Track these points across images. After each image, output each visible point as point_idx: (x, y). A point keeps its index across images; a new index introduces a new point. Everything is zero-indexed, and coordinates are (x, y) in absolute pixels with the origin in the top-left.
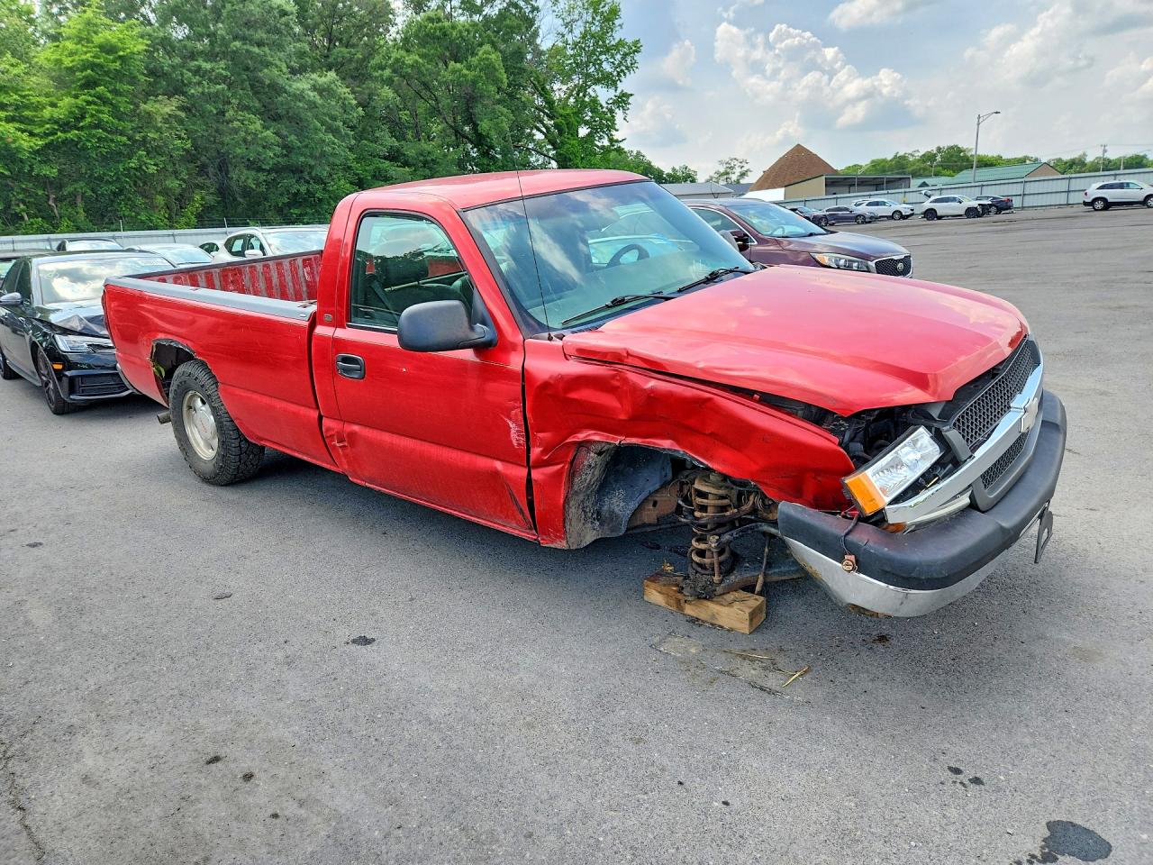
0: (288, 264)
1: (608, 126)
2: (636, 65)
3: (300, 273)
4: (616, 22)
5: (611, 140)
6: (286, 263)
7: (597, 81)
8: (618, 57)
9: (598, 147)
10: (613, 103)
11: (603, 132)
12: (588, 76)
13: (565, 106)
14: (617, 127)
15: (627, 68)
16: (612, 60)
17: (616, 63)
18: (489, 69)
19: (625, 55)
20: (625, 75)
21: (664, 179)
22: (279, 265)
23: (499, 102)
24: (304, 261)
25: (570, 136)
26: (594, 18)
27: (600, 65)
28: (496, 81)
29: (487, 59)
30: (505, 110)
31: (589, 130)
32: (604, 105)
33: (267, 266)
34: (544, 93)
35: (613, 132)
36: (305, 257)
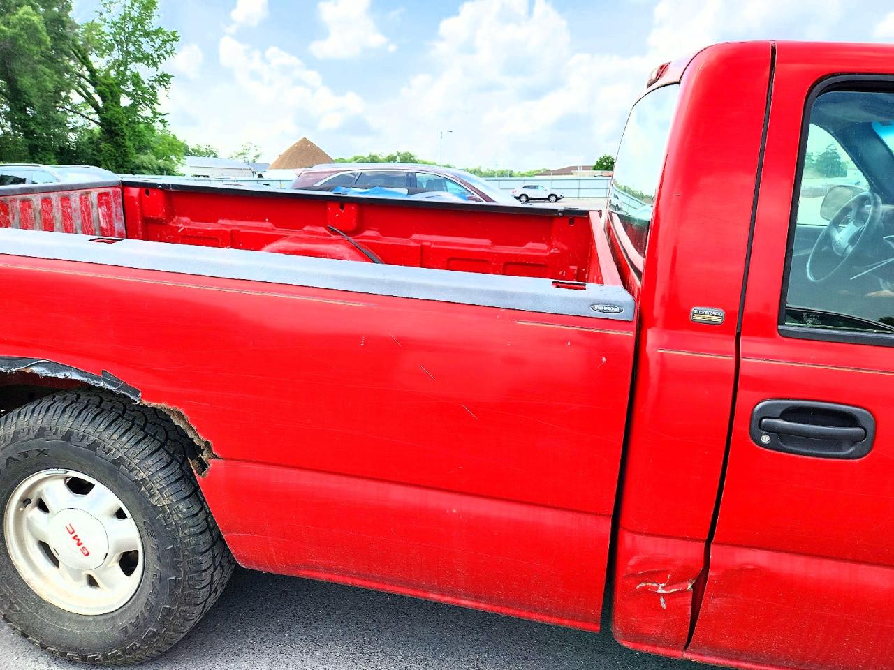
0: (78, 199)
1: (150, 100)
2: (175, 52)
3: (94, 215)
4: (154, 11)
5: (155, 113)
6: (75, 196)
7: (137, 60)
8: (158, 42)
9: (142, 117)
10: (155, 81)
11: (146, 105)
12: (128, 53)
13: (107, 76)
14: (159, 101)
15: (167, 52)
16: (152, 43)
17: (156, 46)
18: (30, 29)
19: (164, 42)
20: (164, 58)
21: (189, 152)
22: (65, 199)
23: (40, 62)
24: (100, 195)
25: (114, 104)
26: (133, 4)
27: (140, 46)
28: (40, 43)
29: (29, 20)
30: (48, 71)
31: (132, 101)
32: (146, 82)
33: (47, 201)
34: (85, 61)
35: (156, 106)
36: (102, 190)
